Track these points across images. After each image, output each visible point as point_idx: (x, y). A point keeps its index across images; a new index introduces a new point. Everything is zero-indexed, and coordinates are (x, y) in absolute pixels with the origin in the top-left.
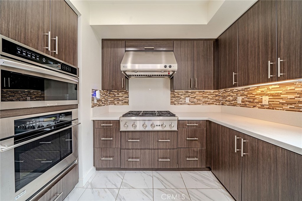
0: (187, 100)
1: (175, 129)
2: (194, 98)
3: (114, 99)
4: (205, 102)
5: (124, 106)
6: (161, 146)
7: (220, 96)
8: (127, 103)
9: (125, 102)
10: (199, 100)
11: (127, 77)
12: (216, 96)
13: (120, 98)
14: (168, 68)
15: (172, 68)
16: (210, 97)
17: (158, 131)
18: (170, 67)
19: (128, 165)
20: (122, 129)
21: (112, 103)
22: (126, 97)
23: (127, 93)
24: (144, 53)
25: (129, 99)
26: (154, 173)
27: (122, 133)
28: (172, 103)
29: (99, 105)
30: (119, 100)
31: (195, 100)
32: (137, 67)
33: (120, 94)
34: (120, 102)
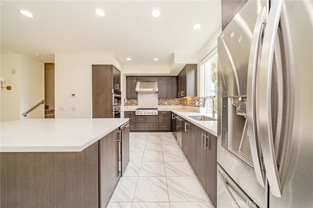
0: (166, 103)
1: (157, 114)
2: (170, 102)
3: (131, 103)
4: (175, 104)
5: (136, 106)
6: (152, 121)
7: (182, 101)
8: (137, 104)
9: (136, 104)
10: (172, 103)
11: (137, 93)
12: (180, 101)
13: (134, 102)
14: (154, 90)
15: (156, 90)
16: (177, 102)
17: (150, 115)
18: (155, 90)
19: (139, 129)
20: (136, 114)
21: (130, 104)
22: (137, 102)
23: (137, 100)
24: (145, 82)
25: (138, 103)
26: (149, 133)
27: (136, 116)
28: (159, 105)
29: (126, 106)
30: (133, 103)
31: (170, 103)
32: (142, 90)
33: (134, 100)
34: (134, 104)
